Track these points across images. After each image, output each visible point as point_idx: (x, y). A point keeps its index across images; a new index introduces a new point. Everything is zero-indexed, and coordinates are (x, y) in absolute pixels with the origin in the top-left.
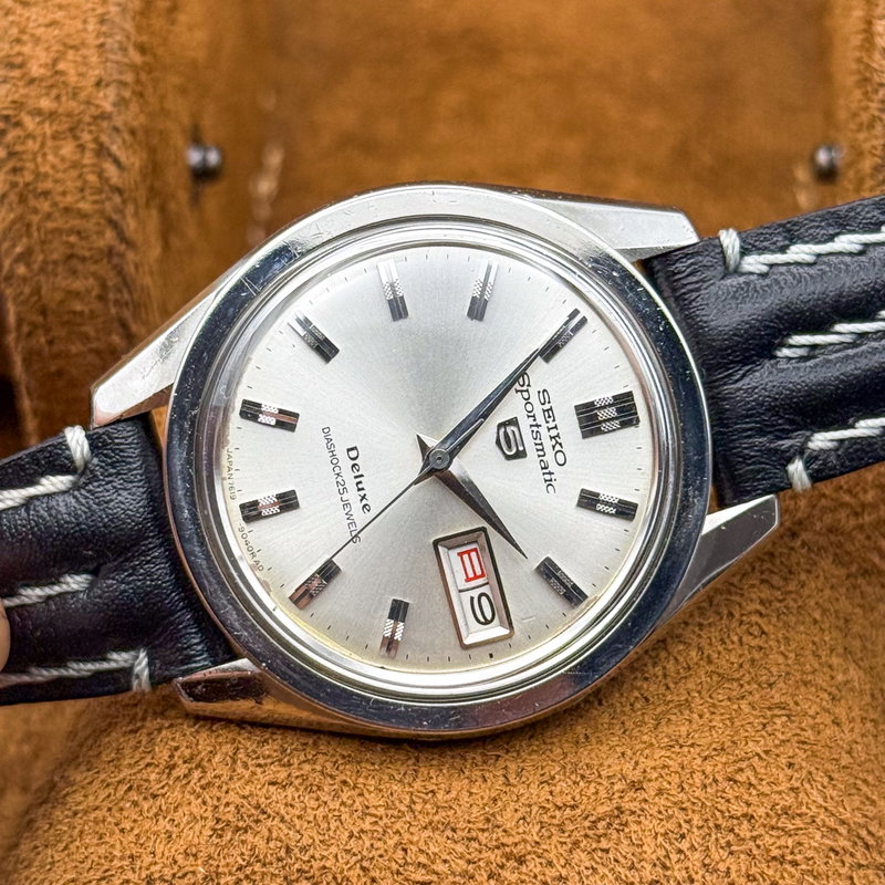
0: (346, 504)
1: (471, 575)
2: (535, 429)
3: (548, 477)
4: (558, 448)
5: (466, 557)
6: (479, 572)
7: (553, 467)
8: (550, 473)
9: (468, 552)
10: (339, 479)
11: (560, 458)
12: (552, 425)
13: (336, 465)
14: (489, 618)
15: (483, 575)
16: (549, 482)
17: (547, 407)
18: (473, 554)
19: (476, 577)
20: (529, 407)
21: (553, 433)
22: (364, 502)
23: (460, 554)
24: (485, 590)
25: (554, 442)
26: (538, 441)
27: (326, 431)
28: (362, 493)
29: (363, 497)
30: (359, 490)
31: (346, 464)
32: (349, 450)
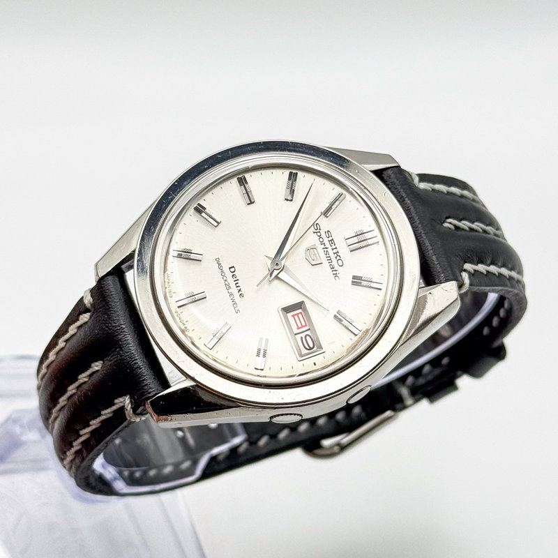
0: (231, 294)
1: (300, 326)
2: (325, 250)
3: (335, 272)
4: (338, 258)
5: (296, 317)
6: (304, 324)
7: (337, 267)
8: (336, 271)
9: (297, 314)
10: (226, 283)
11: (340, 262)
12: (334, 247)
13: (224, 276)
14: (312, 346)
15: (306, 325)
16: (336, 275)
17: (330, 239)
18: (300, 315)
19: (302, 327)
20: (321, 240)
21: (335, 251)
22: (240, 293)
23: (293, 316)
24: (308, 333)
25: (336, 255)
26: (328, 256)
27: (218, 260)
28: (239, 288)
29: (240, 290)
30: (237, 287)
31: (229, 275)
32: (230, 268)
